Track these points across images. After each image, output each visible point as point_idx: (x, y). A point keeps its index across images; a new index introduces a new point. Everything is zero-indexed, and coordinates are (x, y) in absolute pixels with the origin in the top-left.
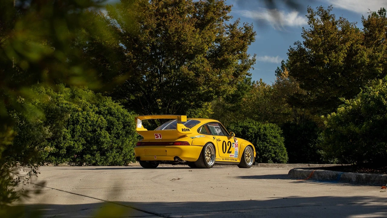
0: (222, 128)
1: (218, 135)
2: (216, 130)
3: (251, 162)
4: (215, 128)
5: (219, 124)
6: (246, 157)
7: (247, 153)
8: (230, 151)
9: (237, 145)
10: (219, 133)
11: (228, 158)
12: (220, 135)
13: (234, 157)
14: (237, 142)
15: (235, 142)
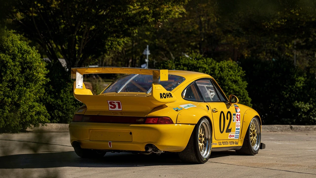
0: (216, 87)
1: (212, 100)
2: (208, 92)
3: (258, 144)
4: (206, 88)
5: (213, 82)
6: (251, 136)
7: (252, 130)
8: (229, 128)
9: (238, 117)
10: (213, 97)
11: (226, 141)
12: (214, 101)
13: (234, 138)
14: (239, 112)
15: (237, 112)
